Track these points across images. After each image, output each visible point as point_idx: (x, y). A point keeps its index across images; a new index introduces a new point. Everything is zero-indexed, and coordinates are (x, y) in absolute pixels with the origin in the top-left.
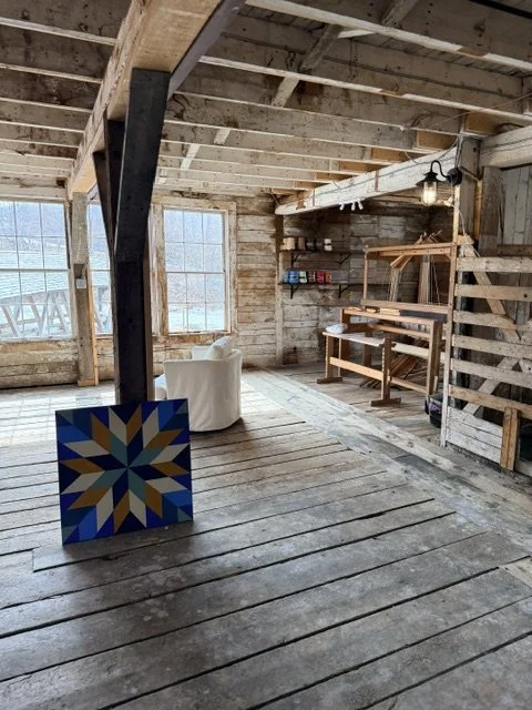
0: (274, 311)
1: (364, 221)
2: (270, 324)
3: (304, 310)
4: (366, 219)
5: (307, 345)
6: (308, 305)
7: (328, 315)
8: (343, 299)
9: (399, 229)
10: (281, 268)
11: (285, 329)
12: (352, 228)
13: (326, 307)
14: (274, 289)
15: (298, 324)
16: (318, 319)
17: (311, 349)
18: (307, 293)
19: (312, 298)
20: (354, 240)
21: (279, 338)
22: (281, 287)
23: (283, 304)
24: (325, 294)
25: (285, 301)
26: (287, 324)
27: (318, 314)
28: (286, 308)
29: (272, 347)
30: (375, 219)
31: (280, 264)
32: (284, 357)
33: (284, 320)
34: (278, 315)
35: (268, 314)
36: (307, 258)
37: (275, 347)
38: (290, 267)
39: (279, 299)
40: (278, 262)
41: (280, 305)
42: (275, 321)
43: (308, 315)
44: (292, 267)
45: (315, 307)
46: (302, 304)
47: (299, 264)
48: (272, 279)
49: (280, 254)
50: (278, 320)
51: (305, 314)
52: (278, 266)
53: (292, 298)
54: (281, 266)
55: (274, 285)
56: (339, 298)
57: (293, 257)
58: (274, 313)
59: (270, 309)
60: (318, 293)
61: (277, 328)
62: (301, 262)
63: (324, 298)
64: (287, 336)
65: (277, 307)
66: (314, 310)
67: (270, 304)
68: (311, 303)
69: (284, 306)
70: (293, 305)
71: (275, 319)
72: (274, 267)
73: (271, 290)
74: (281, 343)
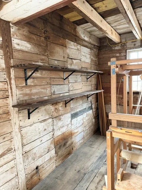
0: (11, 140)
1: (73, 47)
2: (9, 156)
3: (41, 126)
4: (74, 46)
5: (47, 157)
7: (60, 124)
8: (67, 108)
9: (88, 56)
10: (14, 86)
11: (25, 154)
12: (68, 51)
13: (58, 117)
14: (8, 113)
15: (38, 142)
16: (53, 130)
17: (51, 159)
18: (43, 108)
19: (47, 112)
20: (70, 61)
21: (21, 167)
22: (17, 109)
23: (20, 127)
24: (57, 107)
25: (22, 124)
26: (27, 148)
27: (53, 125)
28: (24, 130)
29: (13, 182)
30: (79, 47)
31: (13, 82)
32: (27, 185)
33: (23, 145)
34: (17, 143)
35: (3, 146)
36: (40, 75)
37: (17, 180)
38: (24, 84)
39: (15, 123)
40: (10, 79)
41: (17, 130)
42: (13, 150)
43: (45, 130)
44: (26, 84)
45: (50, 120)
46: (39, 121)
47: (33, 82)
48: (5, 101)
49: (11, 70)
50: (16, 148)
51: (43, 129)
52: (10, 85)
53: (29, 118)
54: (14, 84)
55: (8, 109)
56: (66, 107)
57: (25, 73)
58: (11, 141)
59: (6, 139)
60: (51, 106)
61: (17, 158)
62: (35, 79)
63: (56, 110)
64: (27, 161)
65: (13, 134)
66: (50, 123)
67: (5, 132)
68: (47, 117)
69: (22, 129)
70: (31, 125)
71: (13, 147)
72: (6, 86)
73: (4, 116)
74: (23, 171)
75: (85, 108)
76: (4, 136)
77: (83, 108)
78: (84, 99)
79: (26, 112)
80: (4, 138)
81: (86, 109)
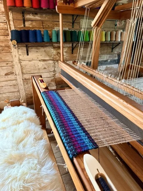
0: (12, 66)
2: (10, 77)
6: (44, 60)
8: (75, 54)
10: (12, 27)
11: (25, 80)
14: (9, 47)
16: (54, 71)
18: (42, 49)
19: (48, 54)
21: (22, 87)
23: (20, 60)
25: (21, 57)
26: (26, 76)
27: (55, 67)
28: (24, 63)
29: (16, 94)
31: (11, 23)
33: (23, 73)
34: (17, 69)
35: (7, 69)
36: (40, 18)
37: (19, 94)
38: (23, 26)
39: (15, 56)
40: (9, 21)
41: (18, 62)
42: (15, 74)
43: (45, 68)
44: (24, 26)
45: (51, 62)
46: (39, 59)
47: (31, 24)
48: (6, 37)
49: (9, 13)
50: (17, 73)
51: (43, 67)
52: (10, 26)
53: (28, 55)
54: (13, 25)
55: (9, 44)
56: (72, 53)
57: (23, 16)
58: (13, 68)
59: (9, 65)
60: (52, 49)
61: (18, 80)
62: (34, 22)
63: (59, 54)
64: (27, 86)
65: (14, 63)
66: (50, 64)
67: (7, 60)
68: (47, 58)
69: (22, 62)
70: (30, 61)
71: (14, 72)
72: (6, 26)
73: (6, 48)
74: (24, 90)
75: (105, 59)
76: (7, 62)
77: (102, 60)
78: (104, 50)
79: (25, 49)
80: (7, 64)
81: (106, 61)
